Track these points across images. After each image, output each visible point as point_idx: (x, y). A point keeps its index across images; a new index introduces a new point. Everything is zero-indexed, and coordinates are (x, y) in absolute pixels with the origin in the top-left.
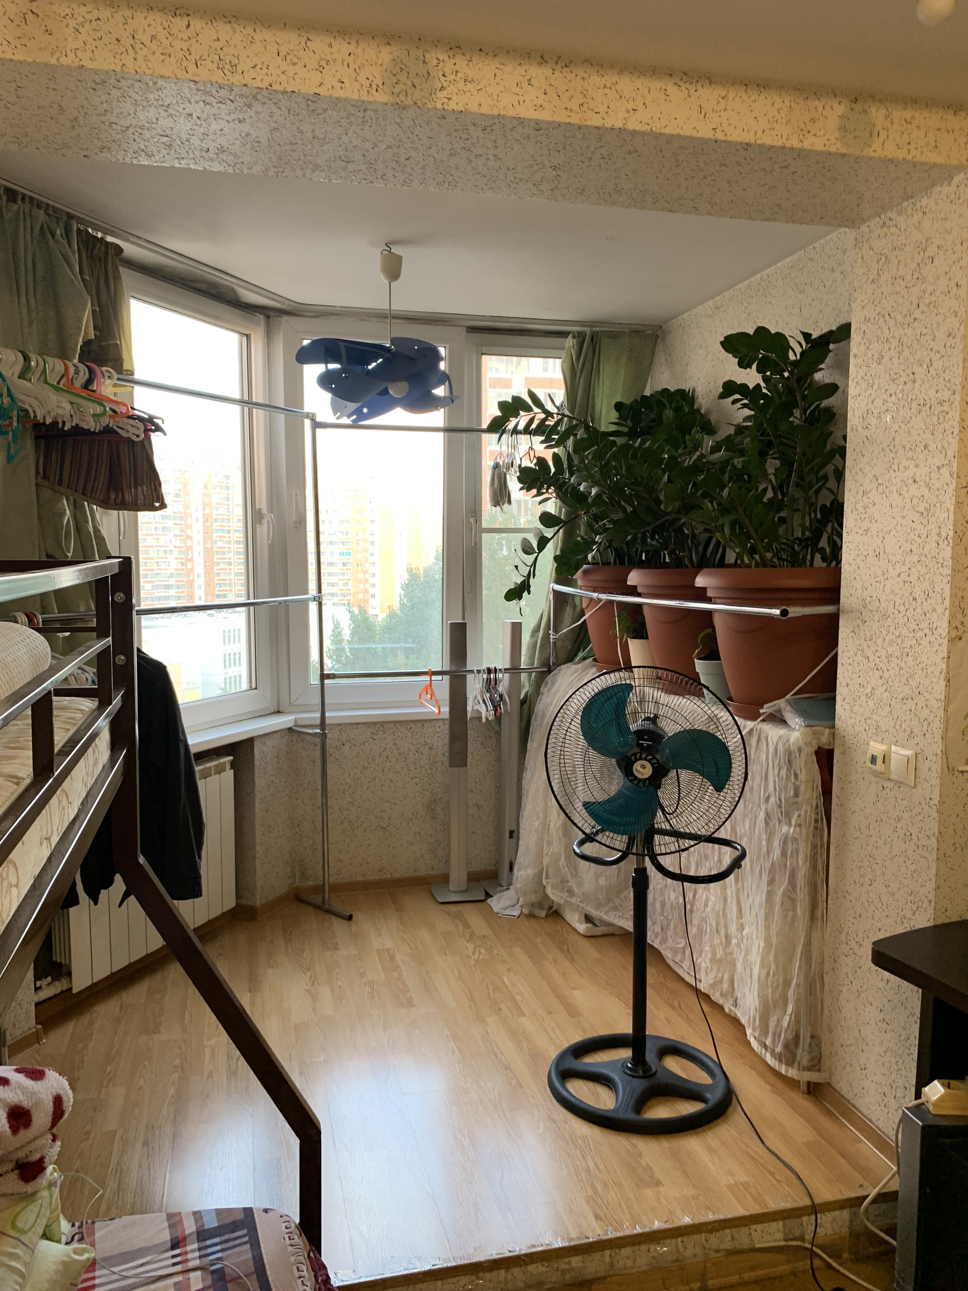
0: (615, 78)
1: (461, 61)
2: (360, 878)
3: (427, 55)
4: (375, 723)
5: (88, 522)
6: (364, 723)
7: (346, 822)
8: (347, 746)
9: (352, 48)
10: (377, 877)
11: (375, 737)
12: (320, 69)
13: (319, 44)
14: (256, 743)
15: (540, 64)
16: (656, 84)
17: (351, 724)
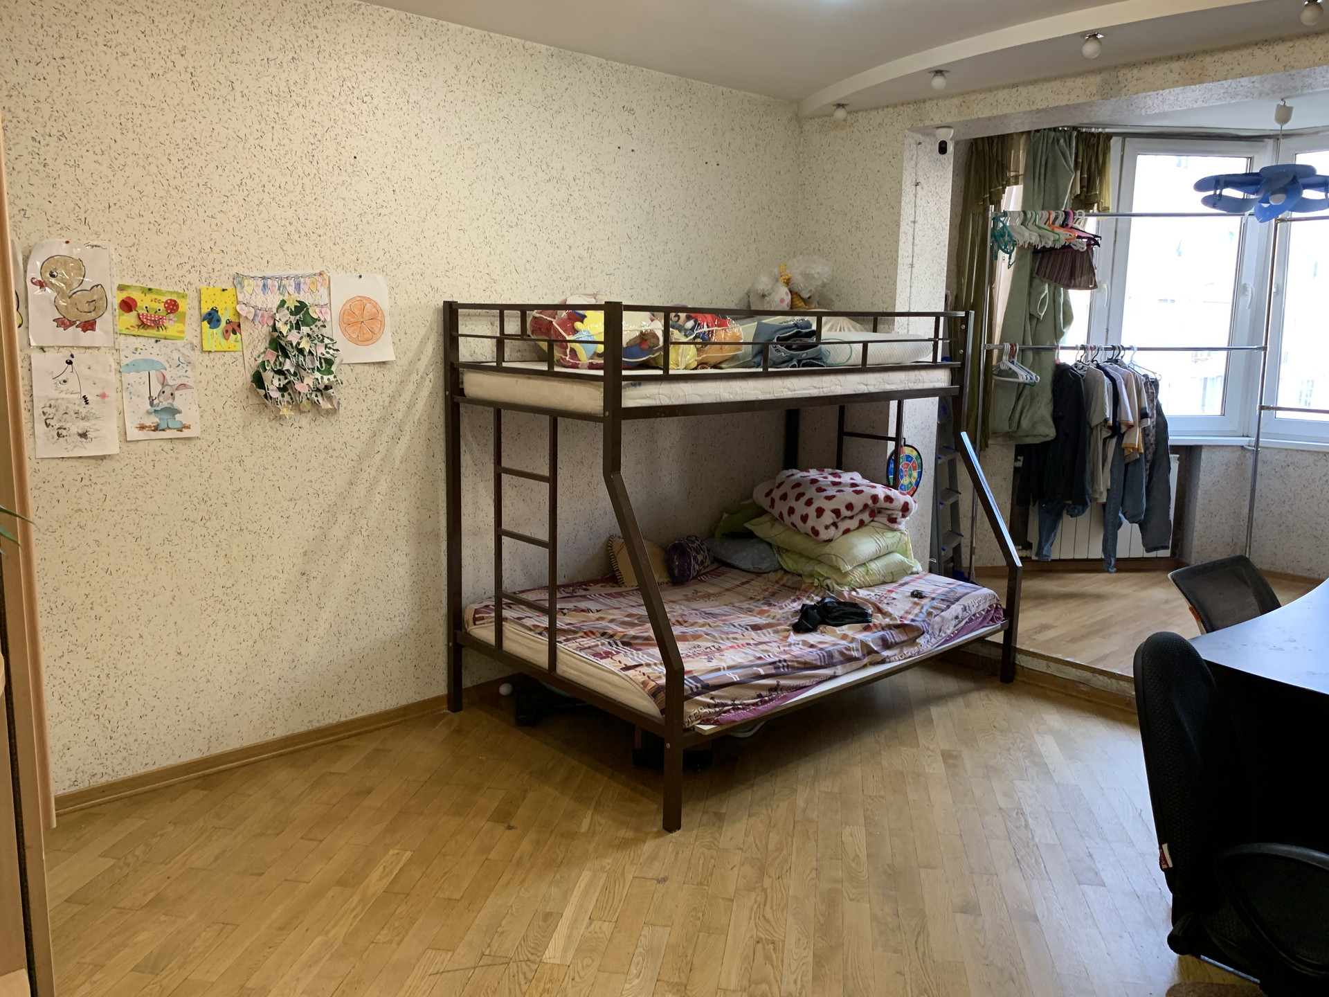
0: (1221, 55)
1: (1135, 71)
2: (1290, 572)
3: (1119, 73)
4: (1318, 452)
5: (1060, 296)
6: (1309, 451)
7: (1283, 526)
8: (1291, 468)
9: (1083, 80)
10: (1305, 574)
11: (1318, 463)
12: (1069, 93)
13: (1070, 83)
14: (1203, 450)
15: (1177, 61)
16: (1245, 52)
17: (1297, 451)
